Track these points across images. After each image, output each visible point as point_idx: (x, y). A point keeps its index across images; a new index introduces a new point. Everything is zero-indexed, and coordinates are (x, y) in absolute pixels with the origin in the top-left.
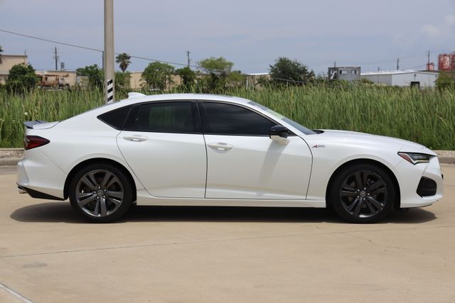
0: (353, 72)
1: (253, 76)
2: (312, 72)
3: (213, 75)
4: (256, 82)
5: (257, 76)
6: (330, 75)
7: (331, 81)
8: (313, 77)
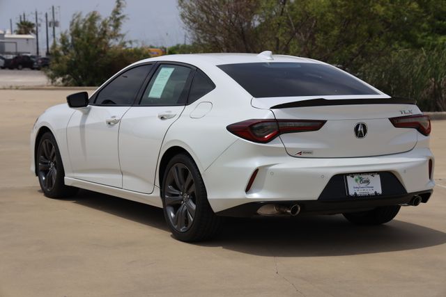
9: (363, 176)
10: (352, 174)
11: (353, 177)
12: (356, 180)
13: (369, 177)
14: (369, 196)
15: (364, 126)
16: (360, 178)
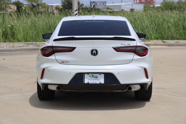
0: (102, 4)
1: (52, 6)
2: (82, 4)
3: (33, 5)
4: (54, 9)
5: (55, 6)
6: (91, 6)
7: (92, 8)
8: (83, 6)
9: (94, 74)
10: (88, 73)
11: (88, 74)
12: (90, 76)
13: (98, 75)
14: (96, 84)
15: (96, 51)
16: (92, 75)
